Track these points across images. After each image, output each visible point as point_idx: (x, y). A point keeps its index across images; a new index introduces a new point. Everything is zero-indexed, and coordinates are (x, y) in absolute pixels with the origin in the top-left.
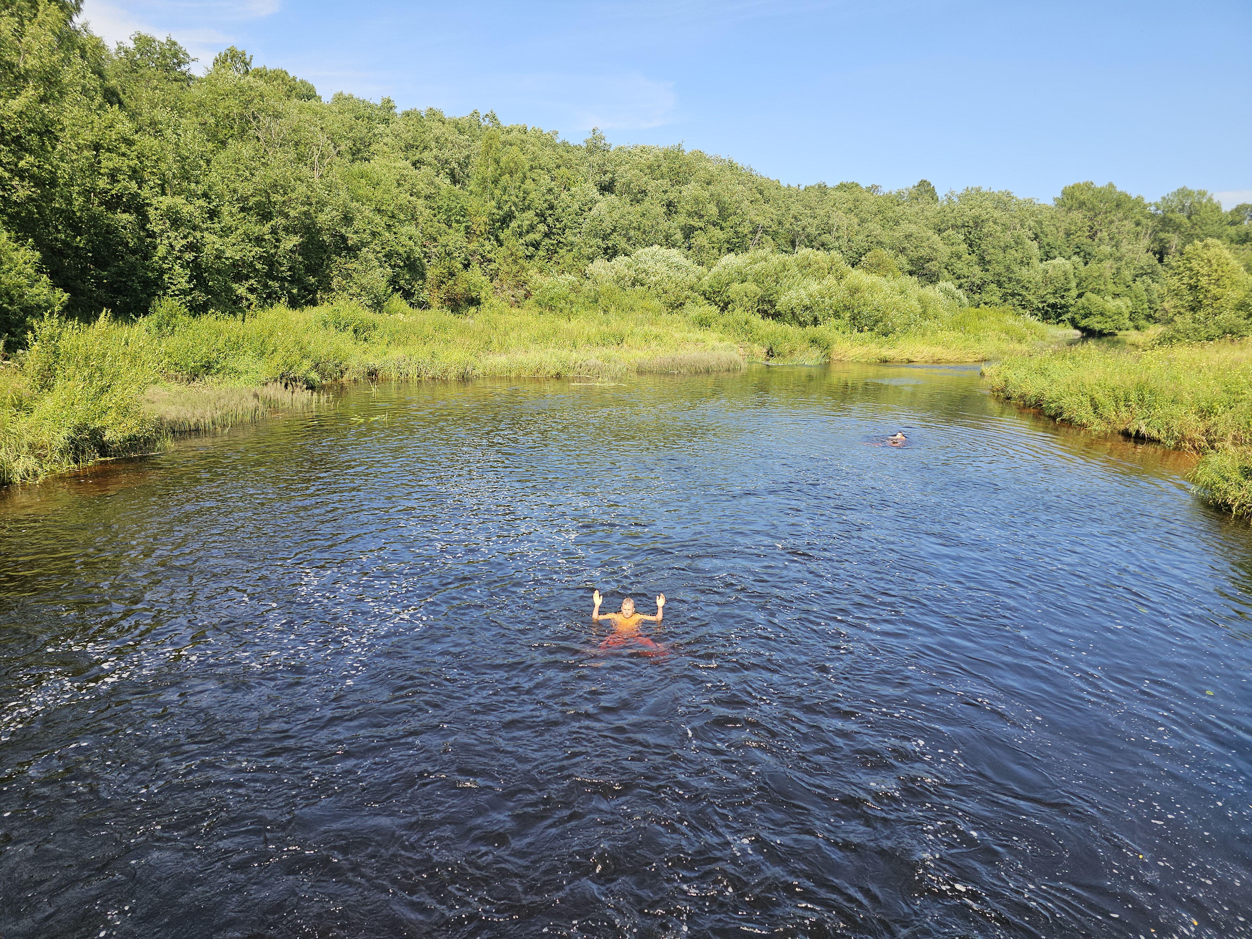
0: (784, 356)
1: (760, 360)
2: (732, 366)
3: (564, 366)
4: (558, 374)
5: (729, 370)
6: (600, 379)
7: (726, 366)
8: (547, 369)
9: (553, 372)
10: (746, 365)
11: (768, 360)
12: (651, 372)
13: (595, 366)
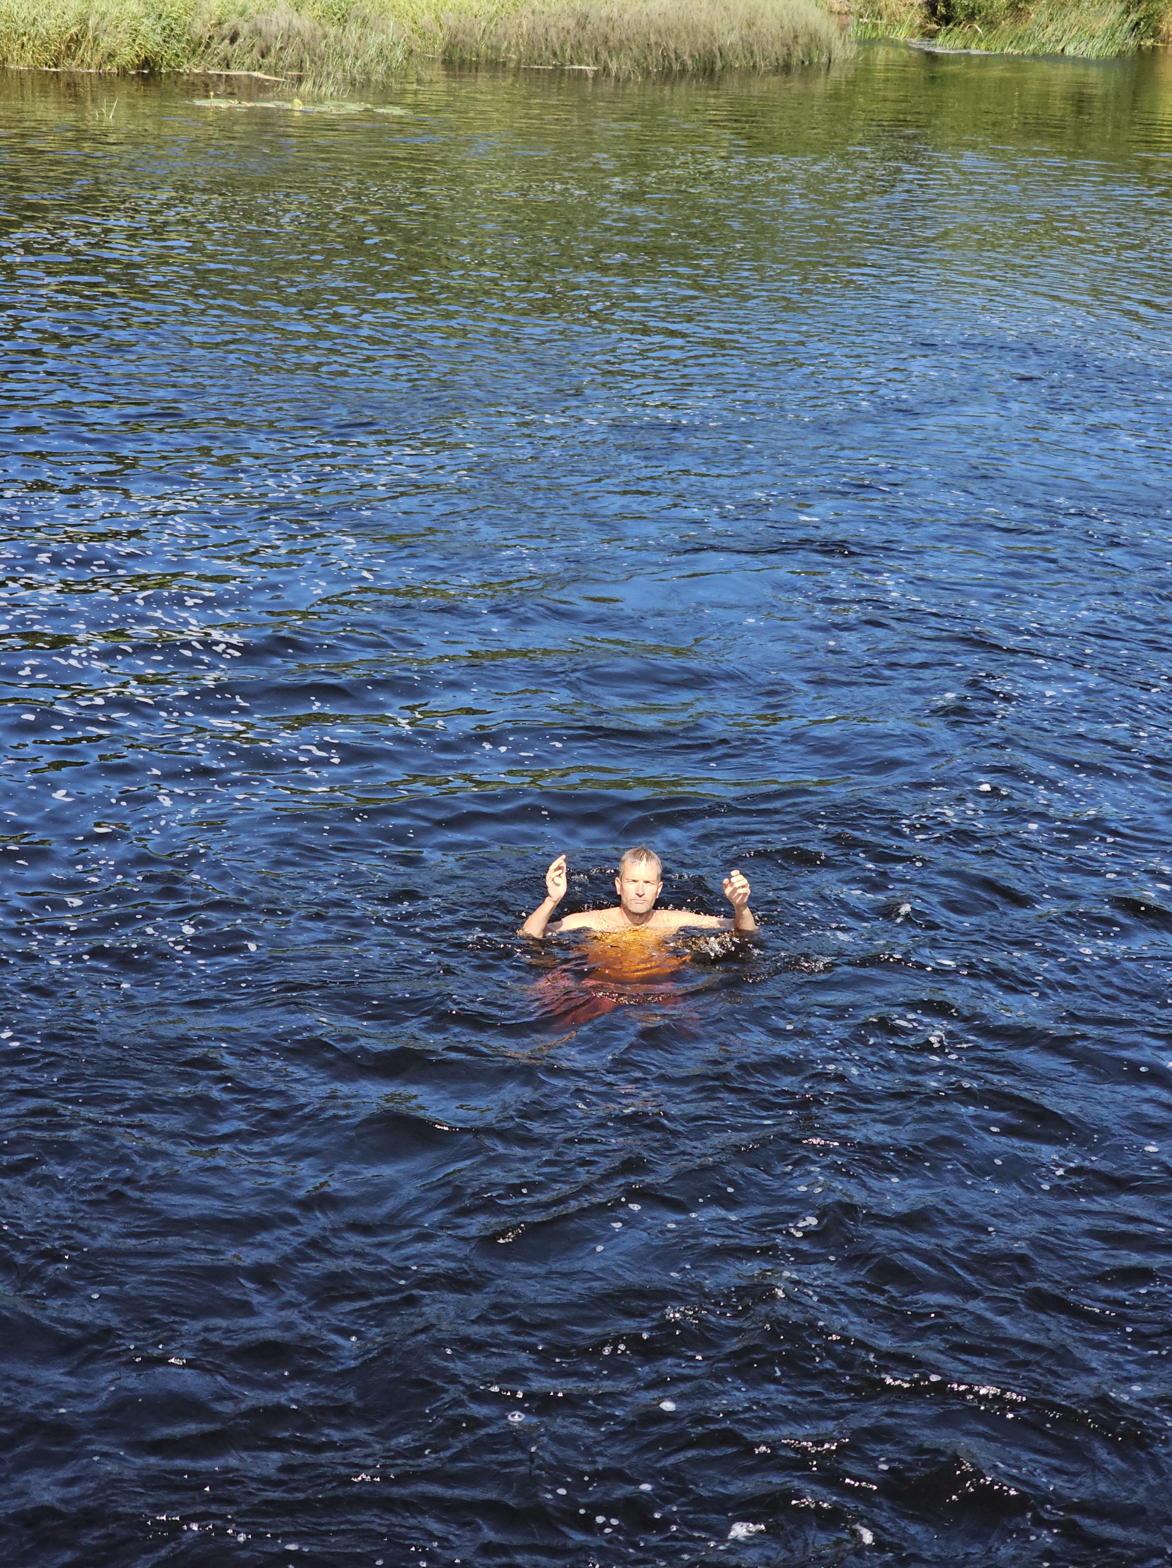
0: (991, 24)
1: (901, 34)
2: (798, 53)
3: (170, 34)
4: (146, 62)
5: (785, 68)
6: (307, 87)
7: (777, 51)
8: (106, 43)
9: (127, 55)
10: (851, 51)
11: (932, 35)
12: (495, 66)
13: (288, 36)
